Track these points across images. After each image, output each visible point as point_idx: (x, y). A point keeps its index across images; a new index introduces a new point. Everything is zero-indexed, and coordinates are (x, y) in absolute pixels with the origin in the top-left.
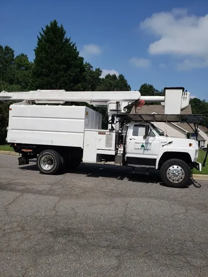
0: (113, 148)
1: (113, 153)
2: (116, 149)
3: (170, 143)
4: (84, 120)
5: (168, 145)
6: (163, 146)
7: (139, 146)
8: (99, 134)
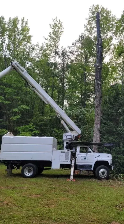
0: (69, 160)
1: (69, 163)
2: (71, 161)
3: (99, 156)
4: (52, 145)
5: (98, 157)
6: (95, 158)
7: (83, 158)
8: (61, 152)
